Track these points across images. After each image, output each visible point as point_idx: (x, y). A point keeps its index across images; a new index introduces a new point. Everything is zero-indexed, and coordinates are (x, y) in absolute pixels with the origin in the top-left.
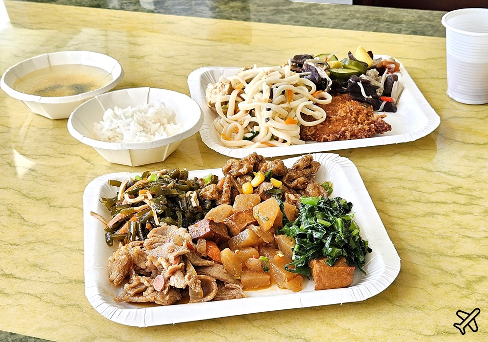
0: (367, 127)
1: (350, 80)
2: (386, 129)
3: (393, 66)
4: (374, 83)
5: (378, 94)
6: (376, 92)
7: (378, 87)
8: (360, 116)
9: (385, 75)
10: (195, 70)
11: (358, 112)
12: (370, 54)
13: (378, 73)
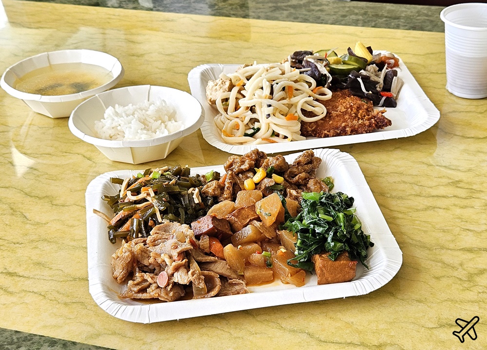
0: (367, 123)
1: (350, 76)
2: (386, 124)
3: (392, 61)
4: (373, 78)
5: (378, 89)
6: (376, 88)
7: (378, 83)
8: (361, 111)
9: (384, 70)
10: (195, 67)
11: (358, 108)
12: (370, 49)
13: (378, 69)
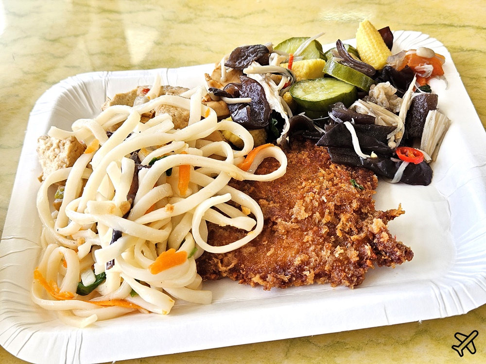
0: (353, 255)
1: (331, 115)
2: (399, 259)
3: (429, 68)
4: (383, 118)
5: (392, 145)
6: (386, 142)
7: (391, 129)
8: (343, 218)
9: (409, 95)
11: (337, 207)
12: (387, 36)
13: (395, 90)
